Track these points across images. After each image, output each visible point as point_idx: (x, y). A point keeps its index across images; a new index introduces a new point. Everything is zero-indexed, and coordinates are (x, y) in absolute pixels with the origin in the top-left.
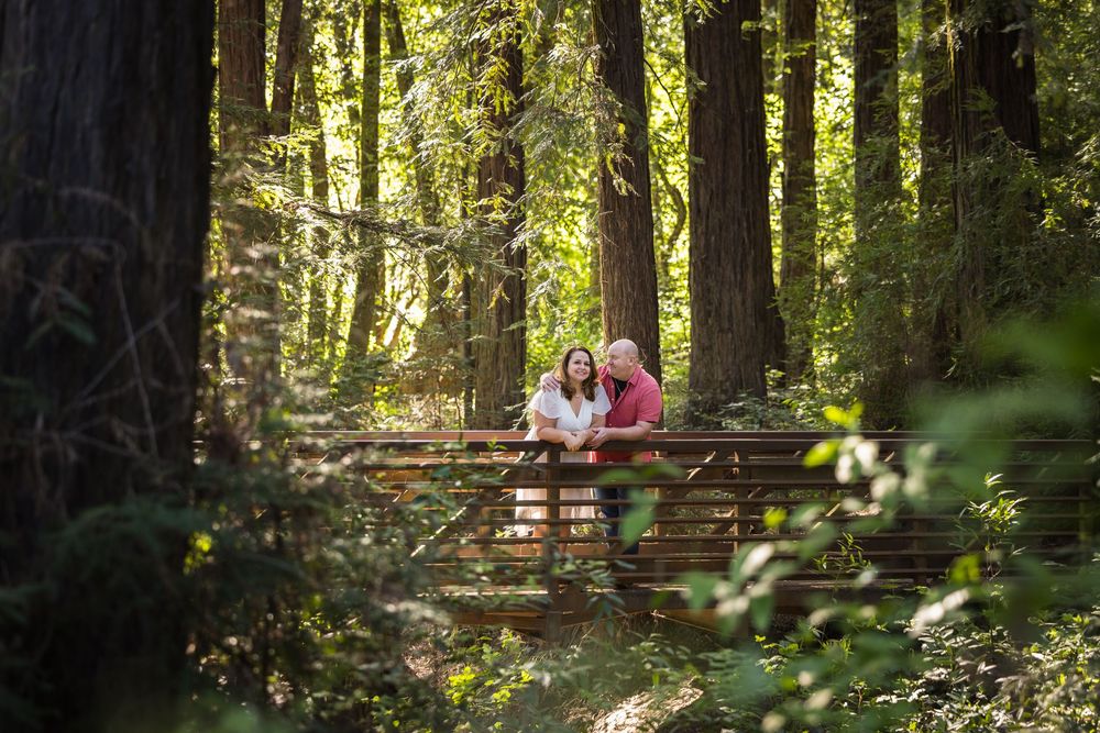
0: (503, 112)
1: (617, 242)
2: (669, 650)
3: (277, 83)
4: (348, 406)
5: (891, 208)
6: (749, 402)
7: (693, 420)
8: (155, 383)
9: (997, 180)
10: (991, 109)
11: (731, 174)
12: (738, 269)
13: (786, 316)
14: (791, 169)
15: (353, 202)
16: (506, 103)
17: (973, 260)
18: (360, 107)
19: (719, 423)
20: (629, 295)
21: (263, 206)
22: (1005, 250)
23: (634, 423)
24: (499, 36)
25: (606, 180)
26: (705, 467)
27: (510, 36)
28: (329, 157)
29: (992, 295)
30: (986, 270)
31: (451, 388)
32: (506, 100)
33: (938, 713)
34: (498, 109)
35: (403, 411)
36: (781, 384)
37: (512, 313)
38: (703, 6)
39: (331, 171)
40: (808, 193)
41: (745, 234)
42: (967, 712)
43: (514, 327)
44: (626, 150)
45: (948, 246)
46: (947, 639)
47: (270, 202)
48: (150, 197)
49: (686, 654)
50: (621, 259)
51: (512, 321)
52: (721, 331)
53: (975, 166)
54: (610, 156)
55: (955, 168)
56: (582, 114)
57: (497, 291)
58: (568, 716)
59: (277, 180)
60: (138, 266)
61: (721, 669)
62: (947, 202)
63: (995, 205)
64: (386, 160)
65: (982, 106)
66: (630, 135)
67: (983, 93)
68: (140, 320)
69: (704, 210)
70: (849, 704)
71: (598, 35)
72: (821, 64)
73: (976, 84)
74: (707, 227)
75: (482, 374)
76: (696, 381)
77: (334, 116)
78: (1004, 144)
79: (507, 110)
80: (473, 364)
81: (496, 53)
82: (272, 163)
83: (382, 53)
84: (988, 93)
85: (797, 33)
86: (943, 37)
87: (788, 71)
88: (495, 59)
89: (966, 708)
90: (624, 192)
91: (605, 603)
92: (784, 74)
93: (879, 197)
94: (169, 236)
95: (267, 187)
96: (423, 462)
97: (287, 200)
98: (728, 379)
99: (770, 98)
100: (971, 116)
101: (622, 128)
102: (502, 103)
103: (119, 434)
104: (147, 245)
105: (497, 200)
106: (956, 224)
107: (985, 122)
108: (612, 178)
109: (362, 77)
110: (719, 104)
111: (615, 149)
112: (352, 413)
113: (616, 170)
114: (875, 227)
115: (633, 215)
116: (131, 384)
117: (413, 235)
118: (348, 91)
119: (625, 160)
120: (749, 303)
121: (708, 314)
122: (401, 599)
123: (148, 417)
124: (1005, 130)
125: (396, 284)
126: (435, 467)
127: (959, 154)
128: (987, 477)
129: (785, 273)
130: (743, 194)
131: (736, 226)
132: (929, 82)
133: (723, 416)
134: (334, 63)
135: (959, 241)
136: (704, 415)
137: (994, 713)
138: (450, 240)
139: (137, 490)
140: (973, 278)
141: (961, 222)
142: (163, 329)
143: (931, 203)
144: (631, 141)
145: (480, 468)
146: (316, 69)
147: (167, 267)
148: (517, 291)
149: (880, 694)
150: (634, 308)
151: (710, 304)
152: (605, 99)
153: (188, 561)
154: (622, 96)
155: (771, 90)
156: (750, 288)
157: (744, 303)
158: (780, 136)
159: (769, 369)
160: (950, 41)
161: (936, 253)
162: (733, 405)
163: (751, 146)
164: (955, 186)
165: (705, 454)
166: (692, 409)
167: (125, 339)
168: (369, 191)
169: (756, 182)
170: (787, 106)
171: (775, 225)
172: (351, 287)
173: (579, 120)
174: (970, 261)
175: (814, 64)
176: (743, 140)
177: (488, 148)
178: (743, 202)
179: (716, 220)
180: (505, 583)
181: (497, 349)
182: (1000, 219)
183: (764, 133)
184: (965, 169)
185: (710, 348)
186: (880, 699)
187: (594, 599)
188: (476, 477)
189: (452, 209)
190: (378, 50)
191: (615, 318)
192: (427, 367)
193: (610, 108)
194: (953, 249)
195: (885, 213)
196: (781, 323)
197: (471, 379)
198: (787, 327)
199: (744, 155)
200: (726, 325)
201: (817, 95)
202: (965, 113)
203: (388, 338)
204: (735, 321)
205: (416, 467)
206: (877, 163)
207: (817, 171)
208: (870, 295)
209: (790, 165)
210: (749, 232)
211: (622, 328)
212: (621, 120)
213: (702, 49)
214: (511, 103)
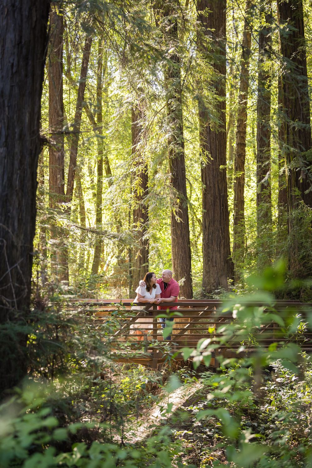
0: (140, 195)
1: (177, 237)
2: (189, 372)
3: (68, 185)
4: (91, 290)
5: (267, 227)
6: (222, 290)
7: (204, 296)
8: (17, 285)
9: (301, 218)
10: (300, 195)
11: (216, 215)
12: (218, 246)
13: (234, 262)
14: (236, 213)
15: (94, 224)
16: (141, 192)
17: (294, 244)
18: (96, 193)
19: (212, 297)
20: (181, 255)
21: (60, 226)
22: (304, 240)
23: (170, 297)
24: (139, 171)
25: (173, 217)
26: (205, 311)
27: (142, 170)
28: (86, 209)
29: (300, 255)
30: (298, 247)
31: (125, 285)
32: (141, 191)
33: (280, 393)
34: (139, 194)
35: (108, 292)
36: (233, 284)
37: (144, 260)
38: (205, 161)
39: (86, 213)
40: (242, 221)
41: (221, 235)
42: (289, 393)
43: (144, 265)
44: (180, 207)
45: (286, 239)
46: (282, 369)
47: (62, 224)
48: (16, 224)
49: (195, 373)
50: (178, 243)
51: (144, 263)
52: (213, 266)
53: (294, 213)
54: (174, 209)
55: (288, 213)
56: (165, 196)
57: (138, 254)
58: (160, 393)
59: (65, 217)
60: (12, 246)
61: (205, 378)
62: (286, 225)
63: (301, 226)
64: (105, 210)
65: (296, 193)
66: (181, 203)
67: (297, 189)
68: (12, 264)
69: (207, 227)
70: (252, 390)
71: (171, 170)
72: (246, 179)
73: (295, 186)
74: (208, 232)
75: (134, 280)
76: (205, 284)
77: (88, 195)
78: (304, 206)
79: (142, 194)
80: (132, 277)
81: (138, 176)
82: (63, 212)
83: (103, 175)
84: (299, 190)
85: (238, 169)
86: (284, 172)
87: (235, 181)
88: (138, 178)
89: (289, 391)
90: (179, 221)
91: (168, 356)
92: (234, 182)
93: (264, 223)
94: (22, 237)
95: (62, 219)
96: (109, 309)
97: (68, 224)
98: (215, 282)
99: (230, 190)
100: (293, 197)
101: (178, 201)
102: (140, 192)
103: (4, 301)
104: (15, 240)
105: (138, 224)
106: (289, 232)
107: (298, 199)
108: (175, 217)
109: (96, 183)
110: (212, 192)
111: (176, 208)
112: (92, 293)
113: (177, 214)
114: (262, 233)
115: (182, 229)
116: (9, 285)
117: (109, 235)
118: (93, 188)
119: (179, 211)
120: (222, 257)
121: (209, 261)
122: (96, 356)
123: (14, 296)
124: (304, 202)
125: (108, 250)
126: (112, 311)
127: (289, 209)
128: (296, 315)
129: (235, 247)
130: (220, 222)
131: (218, 232)
132: (280, 185)
133: (213, 294)
134: (88, 179)
135: (289, 237)
136: (207, 294)
137: (298, 393)
138: (121, 237)
139: (11, 320)
140: (294, 249)
141: (290, 231)
142: (19, 267)
143: (281, 225)
144: (182, 205)
145: (128, 311)
146: (82, 180)
147: (21, 247)
148: (145, 253)
149: (261, 386)
150: (182, 259)
151: (209, 258)
152: (173, 191)
153: (28, 342)
154: (179, 190)
155: (230, 188)
156: (222, 252)
157: (220, 257)
158: (233, 203)
159: (228, 279)
160: (286, 172)
161: (282, 242)
162: (216, 291)
163: (223, 206)
164: (288, 220)
165: (205, 307)
166: (204, 292)
167: (7, 270)
168: (99, 220)
169: (225, 217)
170: (235, 193)
171: (231, 231)
172: (92, 251)
173: (164, 198)
174: (293, 244)
175: (244, 179)
176: (220, 203)
177: (135, 206)
178: (220, 224)
179: (211, 230)
180: (135, 349)
181: (139, 272)
182: (303, 230)
183: (227, 202)
184: (291, 214)
185: (209, 272)
186: (261, 388)
187: (165, 355)
188: (126, 314)
189: (126, 227)
190: (102, 174)
191: (176, 262)
192: (116, 278)
193: (175, 194)
194: (288, 240)
195: (265, 228)
196: (233, 264)
197: (131, 282)
198: (235, 265)
199: (220, 209)
200: (215, 265)
201: (245, 189)
202: (291, 196)
203: (105, 269)
204: (217, 263)
205: (107, 311)
206: (263, 212)
207: (245, 214)
208: (260, 255)
209: (237, 212)
210: (222, 234)
211: (178, 265)
212: (178, 198)
213: (207, 174)
214: (143, 192)
